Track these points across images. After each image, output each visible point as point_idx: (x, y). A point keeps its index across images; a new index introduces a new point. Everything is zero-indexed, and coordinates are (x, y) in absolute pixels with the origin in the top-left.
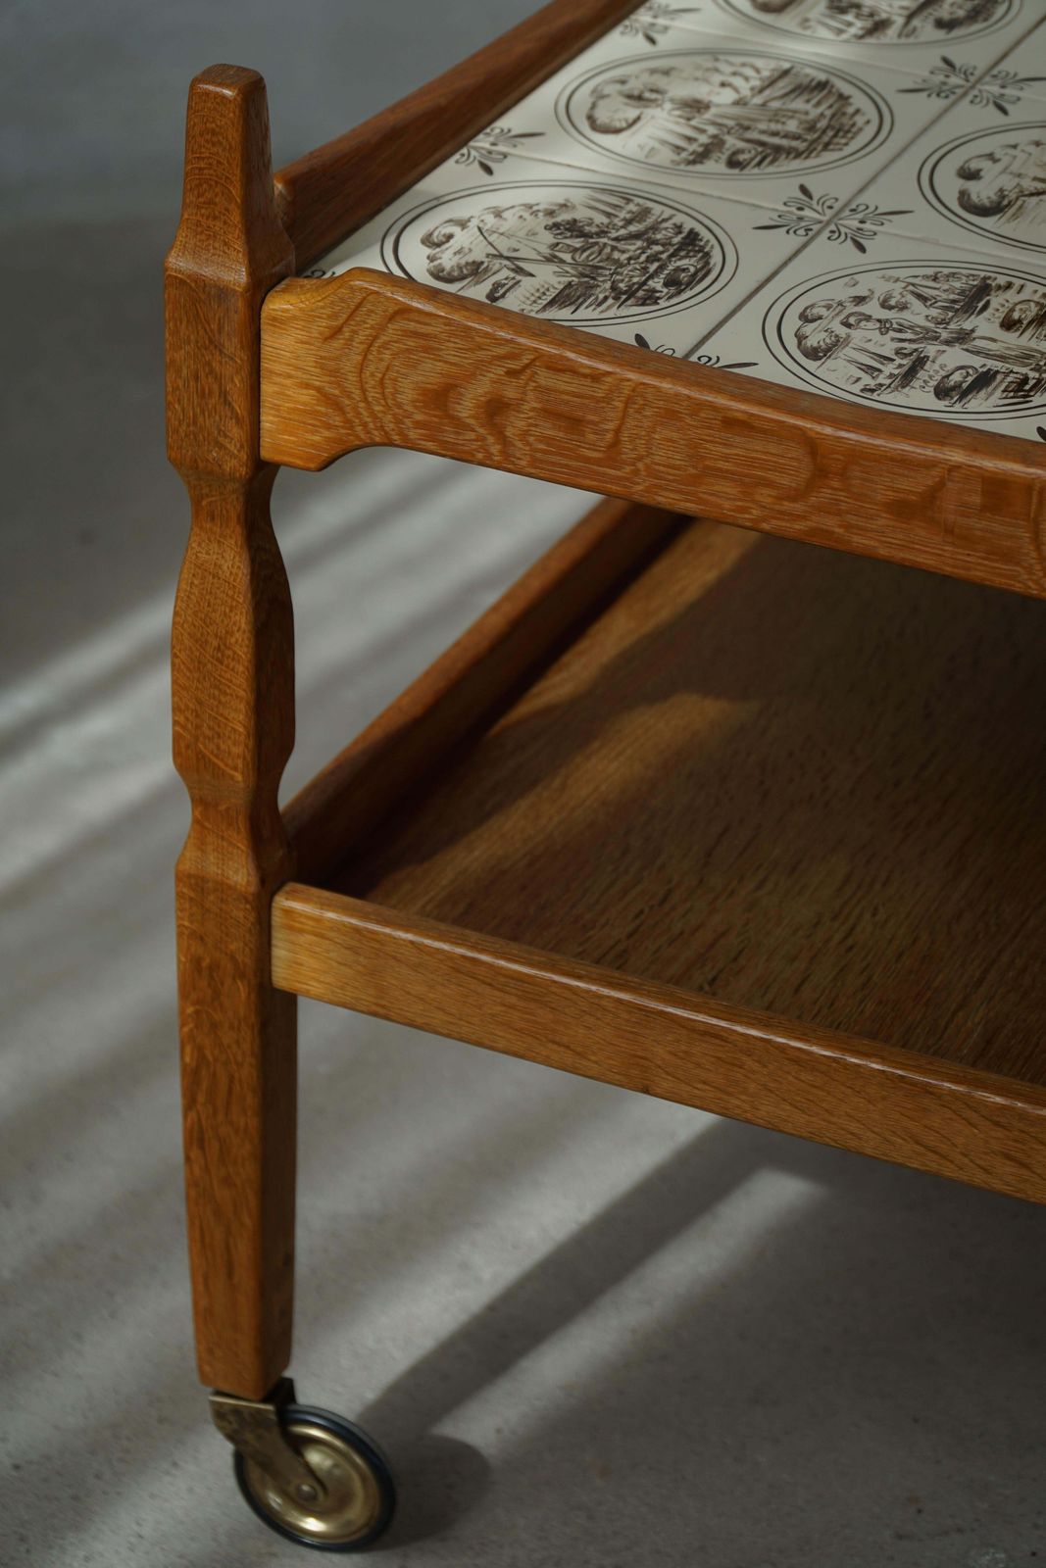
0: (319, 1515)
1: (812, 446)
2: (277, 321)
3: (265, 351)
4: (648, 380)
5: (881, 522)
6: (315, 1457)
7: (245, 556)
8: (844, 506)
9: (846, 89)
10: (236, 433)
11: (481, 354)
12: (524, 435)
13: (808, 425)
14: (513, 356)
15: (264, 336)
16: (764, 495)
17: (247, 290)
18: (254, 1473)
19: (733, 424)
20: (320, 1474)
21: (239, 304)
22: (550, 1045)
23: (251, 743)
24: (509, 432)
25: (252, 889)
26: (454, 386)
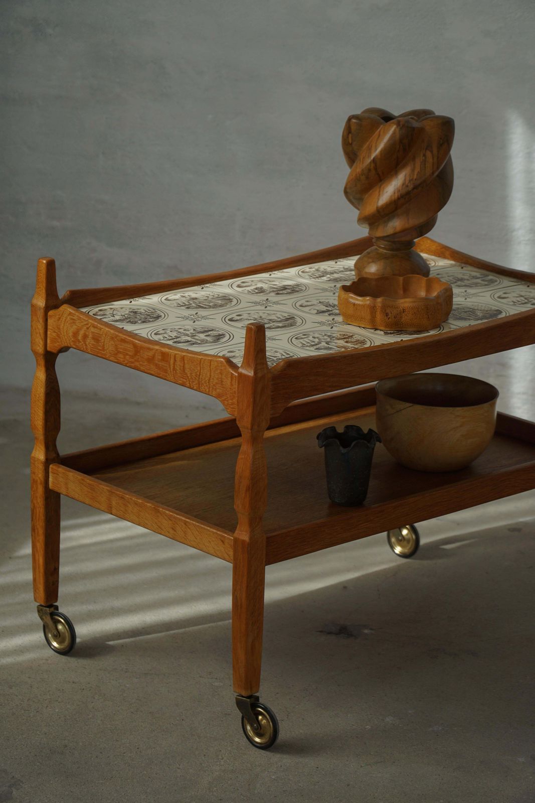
0: (57, 643)
1: (135, 345)
2: (51, 316)
3: (48, 323)
4: (109, 330)
5: (146, 363)
6: (60, 627)
7: (45, 375)
8: (140, 360)
9: (231, 297)
10: (41, 343)
11: (82, 324)
12: (89, 343)
13: (134, 340)
14: (87, 324)
15: (48, 320)
16: (127, 357)
17: (44, 307)
18: (47, 630)
19: (123, 341)
20: (59, 631)
21: (42, 311)
22: (96, 502)
23: (43, 422)
24: (87, 343)
25: (43, 460)
26: (78, 331)
